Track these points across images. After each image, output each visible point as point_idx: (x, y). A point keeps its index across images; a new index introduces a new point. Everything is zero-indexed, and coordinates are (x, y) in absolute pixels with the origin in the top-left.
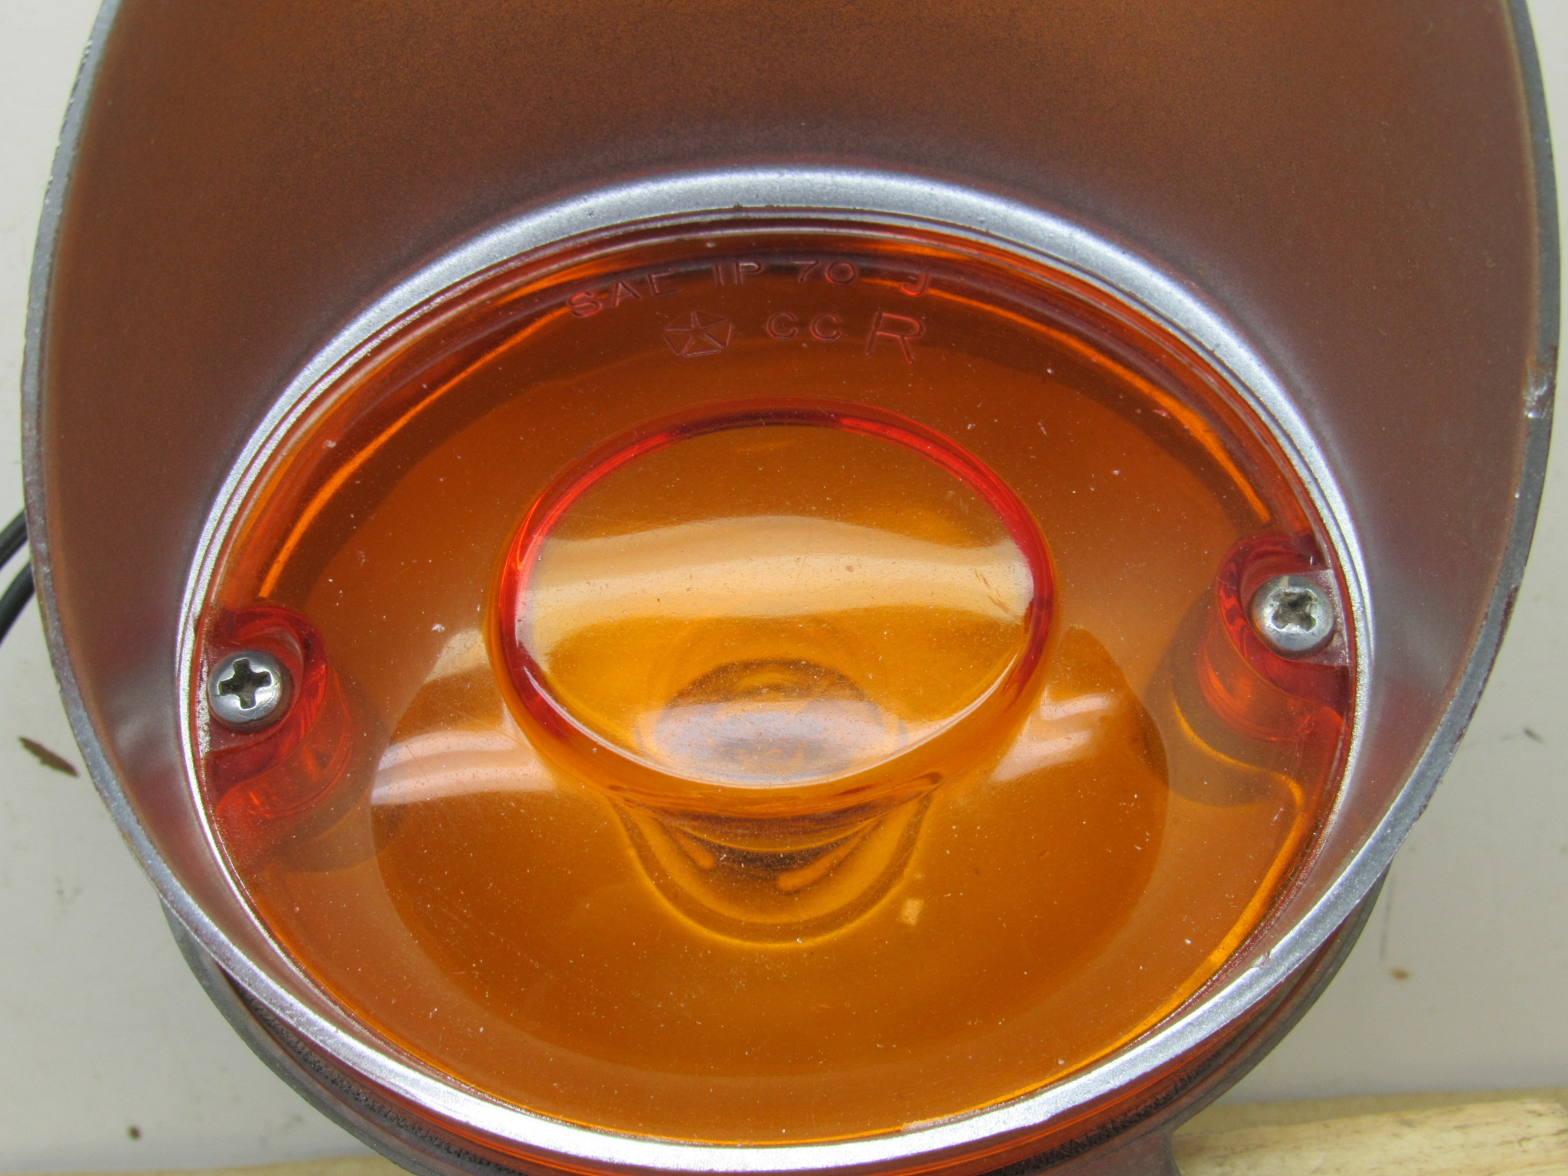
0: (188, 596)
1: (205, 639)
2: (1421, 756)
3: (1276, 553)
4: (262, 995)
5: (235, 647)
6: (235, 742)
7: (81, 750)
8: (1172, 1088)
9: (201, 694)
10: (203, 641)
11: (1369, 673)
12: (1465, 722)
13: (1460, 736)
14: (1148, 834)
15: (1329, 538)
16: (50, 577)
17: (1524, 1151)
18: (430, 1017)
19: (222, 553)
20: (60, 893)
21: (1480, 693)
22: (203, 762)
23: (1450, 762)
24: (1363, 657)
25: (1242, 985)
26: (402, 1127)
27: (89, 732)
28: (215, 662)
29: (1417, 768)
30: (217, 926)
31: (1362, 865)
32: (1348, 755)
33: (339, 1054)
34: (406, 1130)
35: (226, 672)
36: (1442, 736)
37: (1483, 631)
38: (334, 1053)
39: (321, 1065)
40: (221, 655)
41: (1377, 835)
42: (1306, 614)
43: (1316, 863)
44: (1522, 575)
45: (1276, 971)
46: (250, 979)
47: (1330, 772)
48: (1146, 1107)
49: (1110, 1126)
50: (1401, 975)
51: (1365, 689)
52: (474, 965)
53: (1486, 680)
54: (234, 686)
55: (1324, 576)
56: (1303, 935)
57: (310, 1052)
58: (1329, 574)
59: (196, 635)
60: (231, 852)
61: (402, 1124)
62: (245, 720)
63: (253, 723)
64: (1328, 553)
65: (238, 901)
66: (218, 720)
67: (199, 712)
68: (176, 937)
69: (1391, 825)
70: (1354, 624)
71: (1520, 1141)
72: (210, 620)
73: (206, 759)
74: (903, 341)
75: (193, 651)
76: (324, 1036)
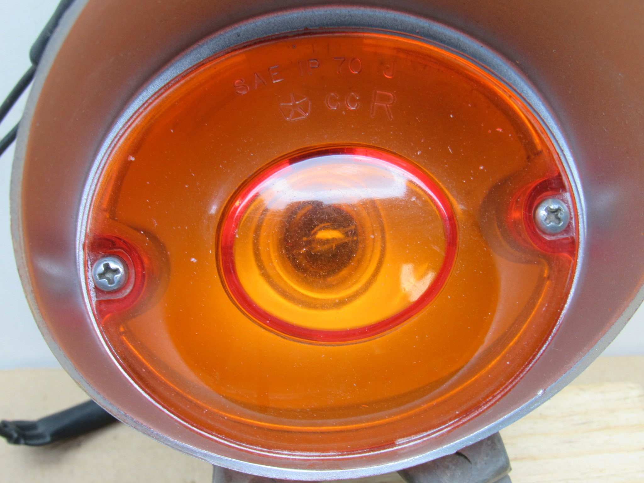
5: (102, 258)
10: (87, 252)
15: (568, 180)
24: (581, 235)
28: (93, 260)
55: (565, 196)
58: (568, 195)
59: (84, 251)
64: (567, 186)
70: (578, 219)
74: (387, 106)
75: (83, 257)
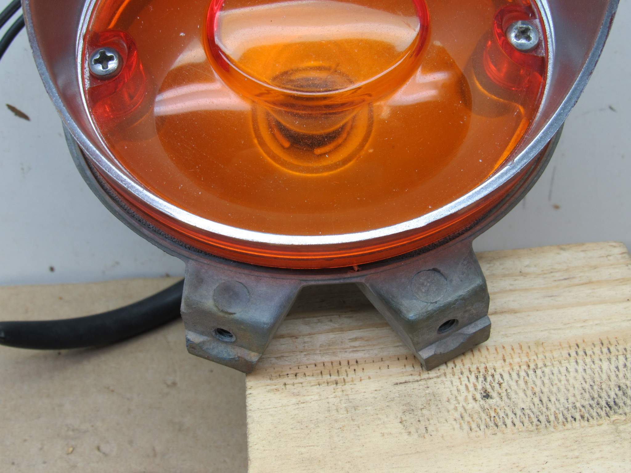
0: (80, 26)
1: (87, 44)
2: (575, 81)
3: (517, 11)
4: (113, 176)
5: (100, 47)
6: (99, 83)
7: (41, 76)
8: (473, 223)
9: (86, 65)
10: (87, 45)
11: (553, 58)
12: (593, 67)
13: (591, 73)
14: (465, 117)
15: (538, 6)
16: (28, 5)
17: (609, 260)
18: (180, 189)
19: (94, 10)
20: (23, 169)
21: (599, 56)
22: (87, 92)
23: (587, 84)
24: (551, 52)
25: (503, 173)
26: (167, 238)
27: (44, 69)
28: (91, 52)
29: (574, 86)
30: (95, 148)
31: (551, 125)
32: (544, 91)
33: (144, 199)
34: (169, 239)
35: (96, 56)
36: (584, 73)
37: (601, 30)
38: (143, 199)
39: (134, 214)
40: (94, 50)
41: (557, 113)
42: (528, 35)
43: (531, 132)
44: (617, 7)
45: (516, 167)
46: (109, 169)
47: (537, 97)
48: (462, 231)
49: (448, 238)
50: (557, 207)
51: (551, 65)
52: (197, 167)
53: (602, 51)
54: (99, 61)
55: (535, 22)
56: (527, 153)
57: (130, 209)
58: (537, 21)
59: (84, 42)
60: (99, 126)
61: (167, 237)
62: (104, 74)
63: (107, 75)
64: (537, 13)
65: (102, 145)
66: (93, 75)
67: (85, 72)
68: (76, 164)
69: (563, 109)
70: (547, 40)
71: (607, 256)
72: (89, 36)
73: (88, 90)
75: (83, 48)
76: (138, 192)
